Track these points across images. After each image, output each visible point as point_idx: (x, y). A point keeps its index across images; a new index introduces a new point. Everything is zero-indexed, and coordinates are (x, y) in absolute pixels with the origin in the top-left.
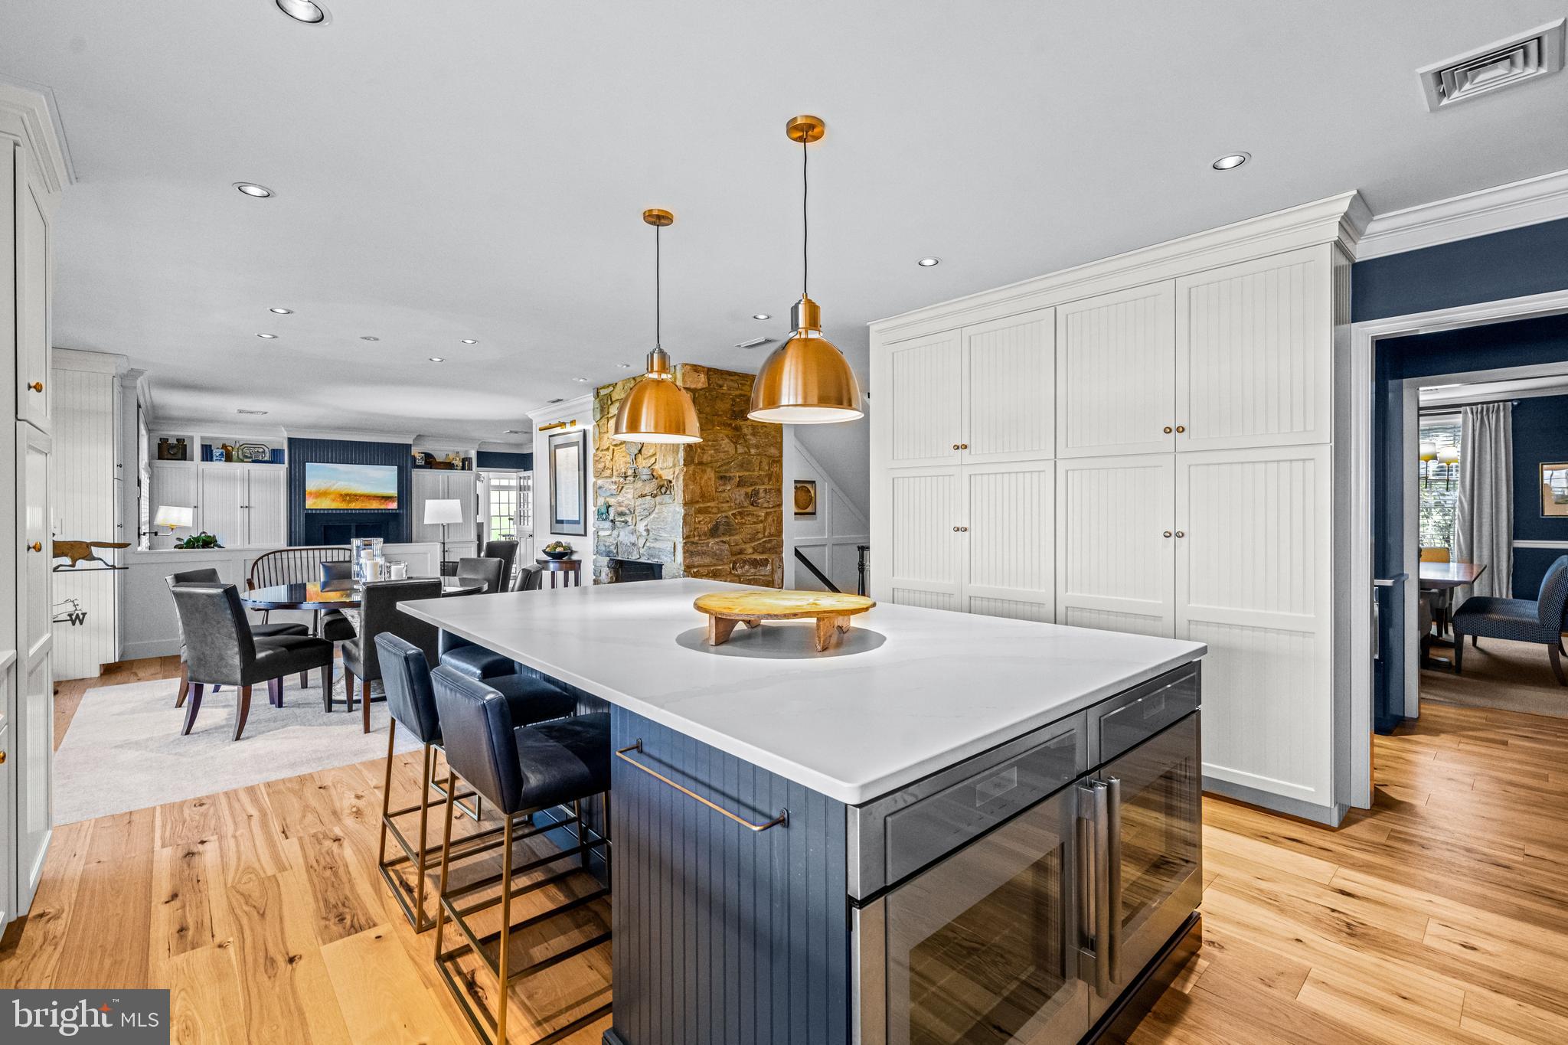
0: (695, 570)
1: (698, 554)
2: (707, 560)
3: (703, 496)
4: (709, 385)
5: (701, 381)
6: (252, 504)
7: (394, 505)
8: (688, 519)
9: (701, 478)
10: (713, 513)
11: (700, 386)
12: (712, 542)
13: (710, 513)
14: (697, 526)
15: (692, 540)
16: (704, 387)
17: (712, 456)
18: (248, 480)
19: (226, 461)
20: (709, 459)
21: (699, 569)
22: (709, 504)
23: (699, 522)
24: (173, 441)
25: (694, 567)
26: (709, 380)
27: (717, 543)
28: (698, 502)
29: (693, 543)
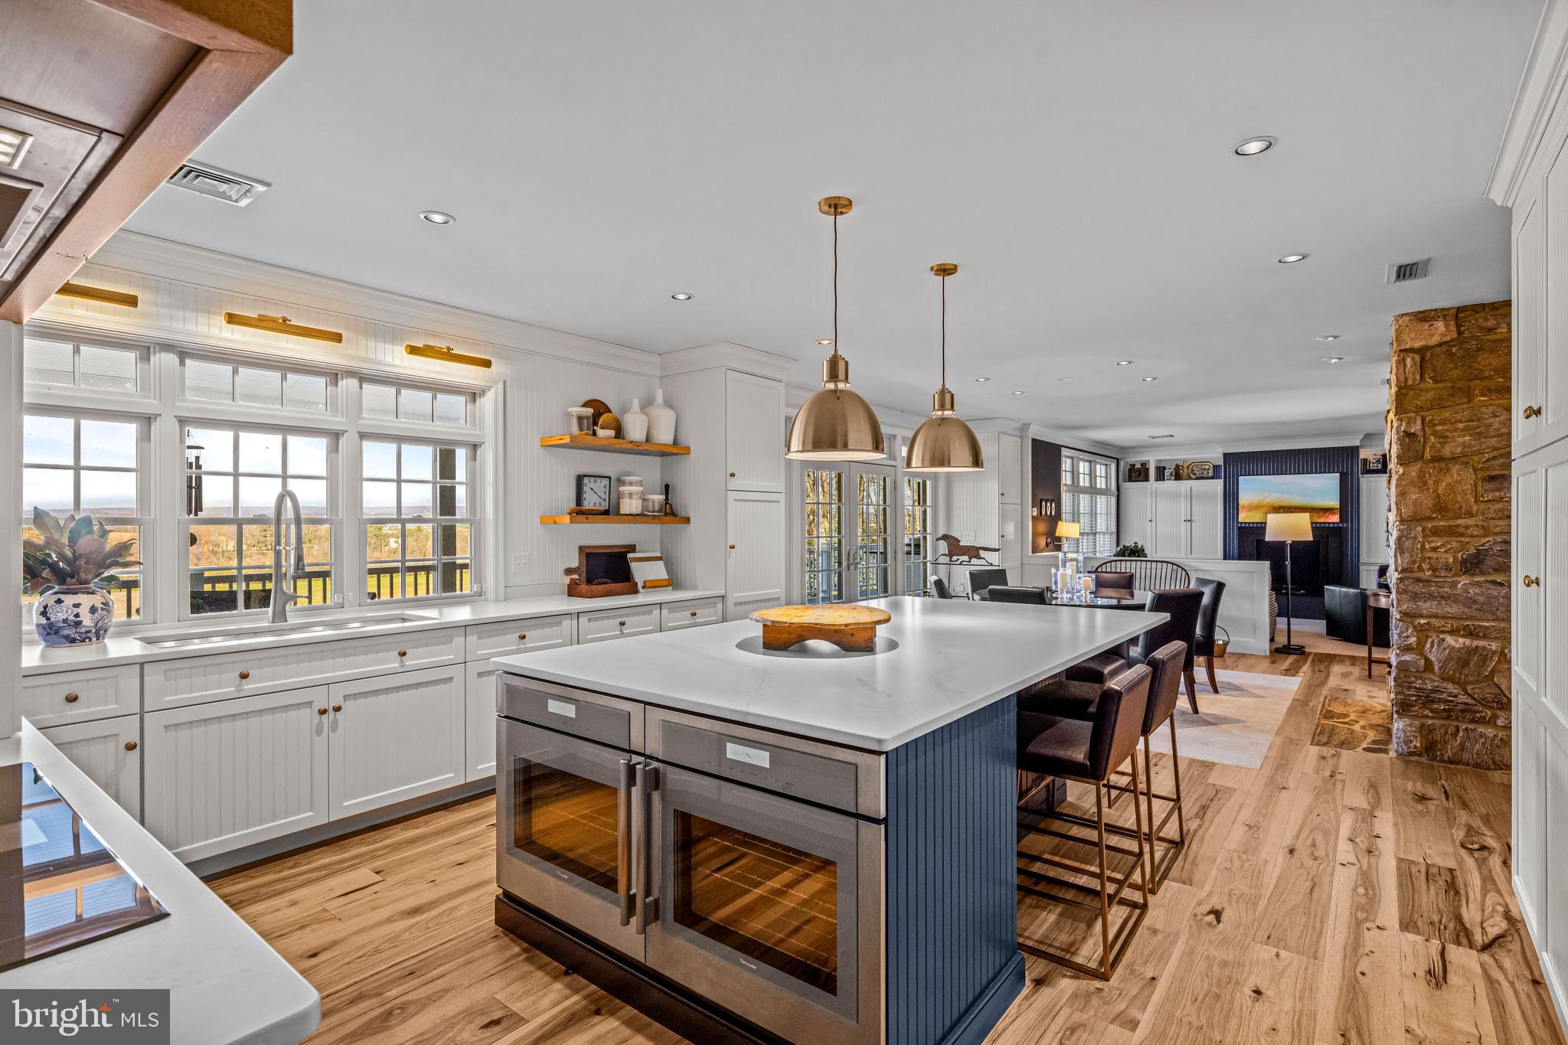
0: (1423, 621)
1: (1431, 597)
2: (1453, 609)
3: (1441, 508)
4: (1459, 333)
5: (1440, 331)
6: (1194, 518)
7: (1335, 518)
8: (1408, 544)
9: (1436, 482)
10: (1472, 536)
11: (1435, 340)
12: (1464, 581)
13: (1462, 535)
14: (1430, 554)
15: (1418, 575)
16: (1448, 338)
17: (1464, 445)
18: (1191, 496)
19: (1176, 480)
20: (1459, 450)
21: (1433, 620)
22: (1459, 522)
23: (1434, 549)
24: (1138, 466)
25: (1421, 616)
26: (1458, 326)
27: (1472, 584)
28: (1430, 518)
29: (1419, 580)
